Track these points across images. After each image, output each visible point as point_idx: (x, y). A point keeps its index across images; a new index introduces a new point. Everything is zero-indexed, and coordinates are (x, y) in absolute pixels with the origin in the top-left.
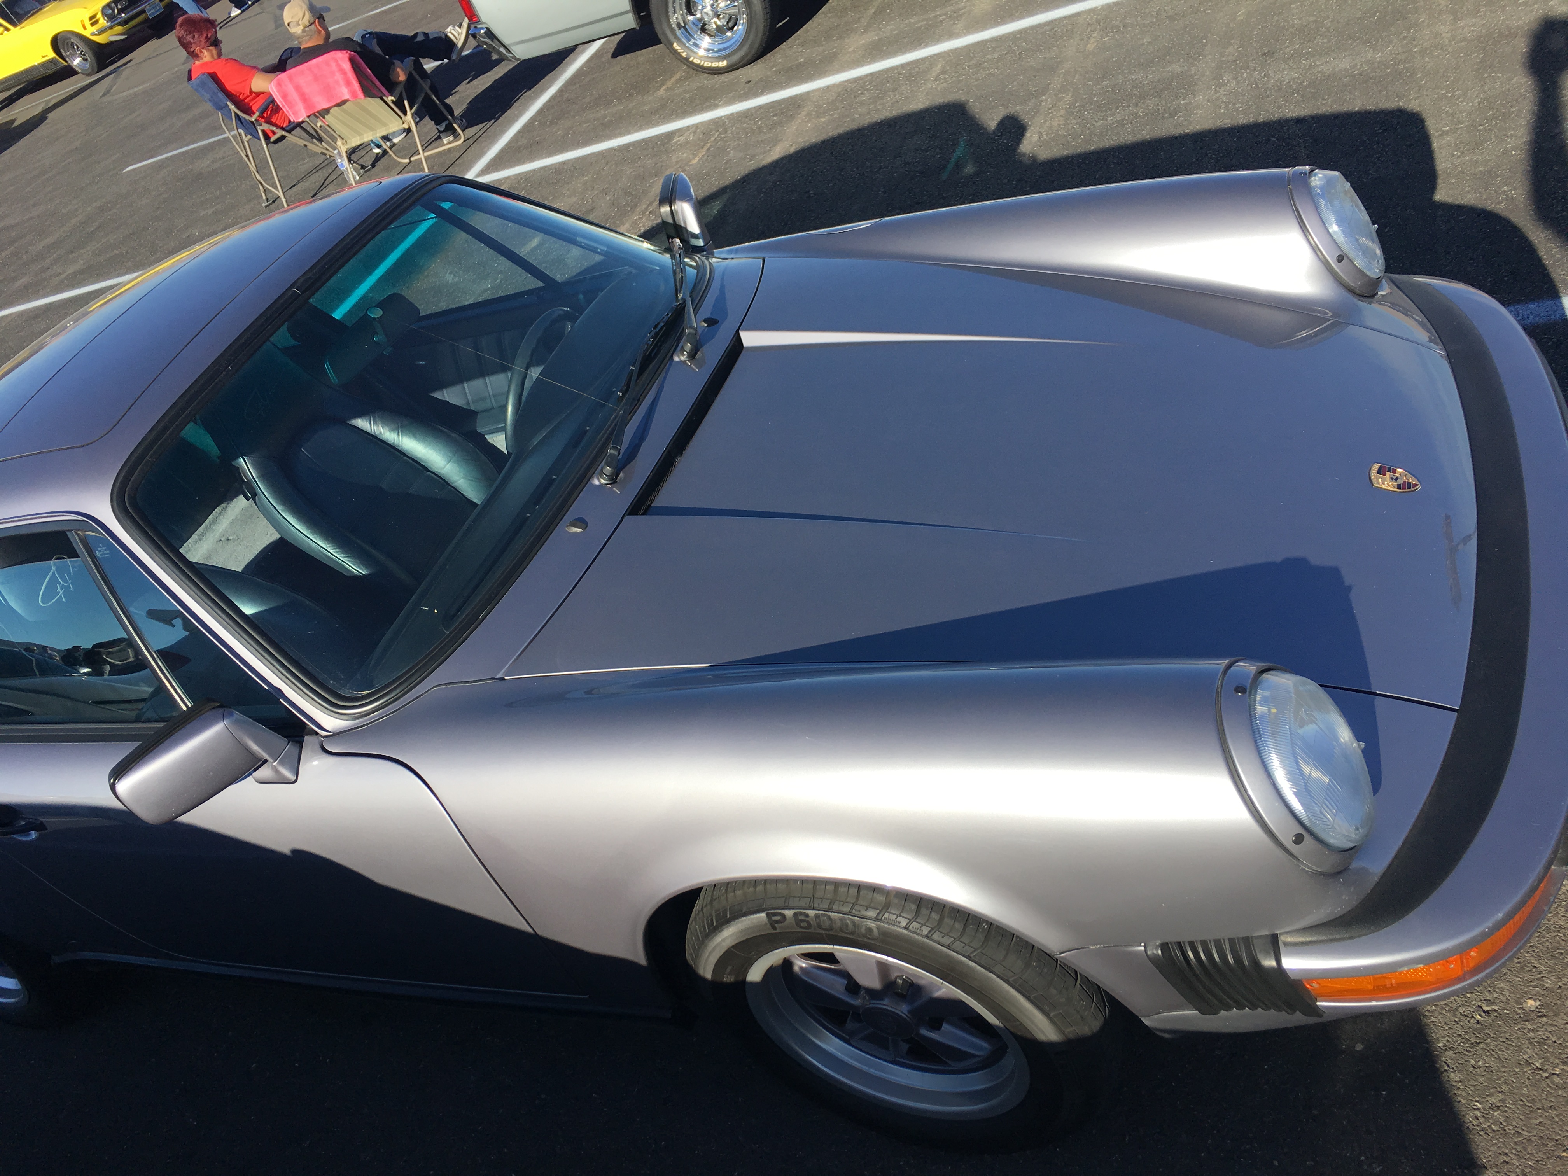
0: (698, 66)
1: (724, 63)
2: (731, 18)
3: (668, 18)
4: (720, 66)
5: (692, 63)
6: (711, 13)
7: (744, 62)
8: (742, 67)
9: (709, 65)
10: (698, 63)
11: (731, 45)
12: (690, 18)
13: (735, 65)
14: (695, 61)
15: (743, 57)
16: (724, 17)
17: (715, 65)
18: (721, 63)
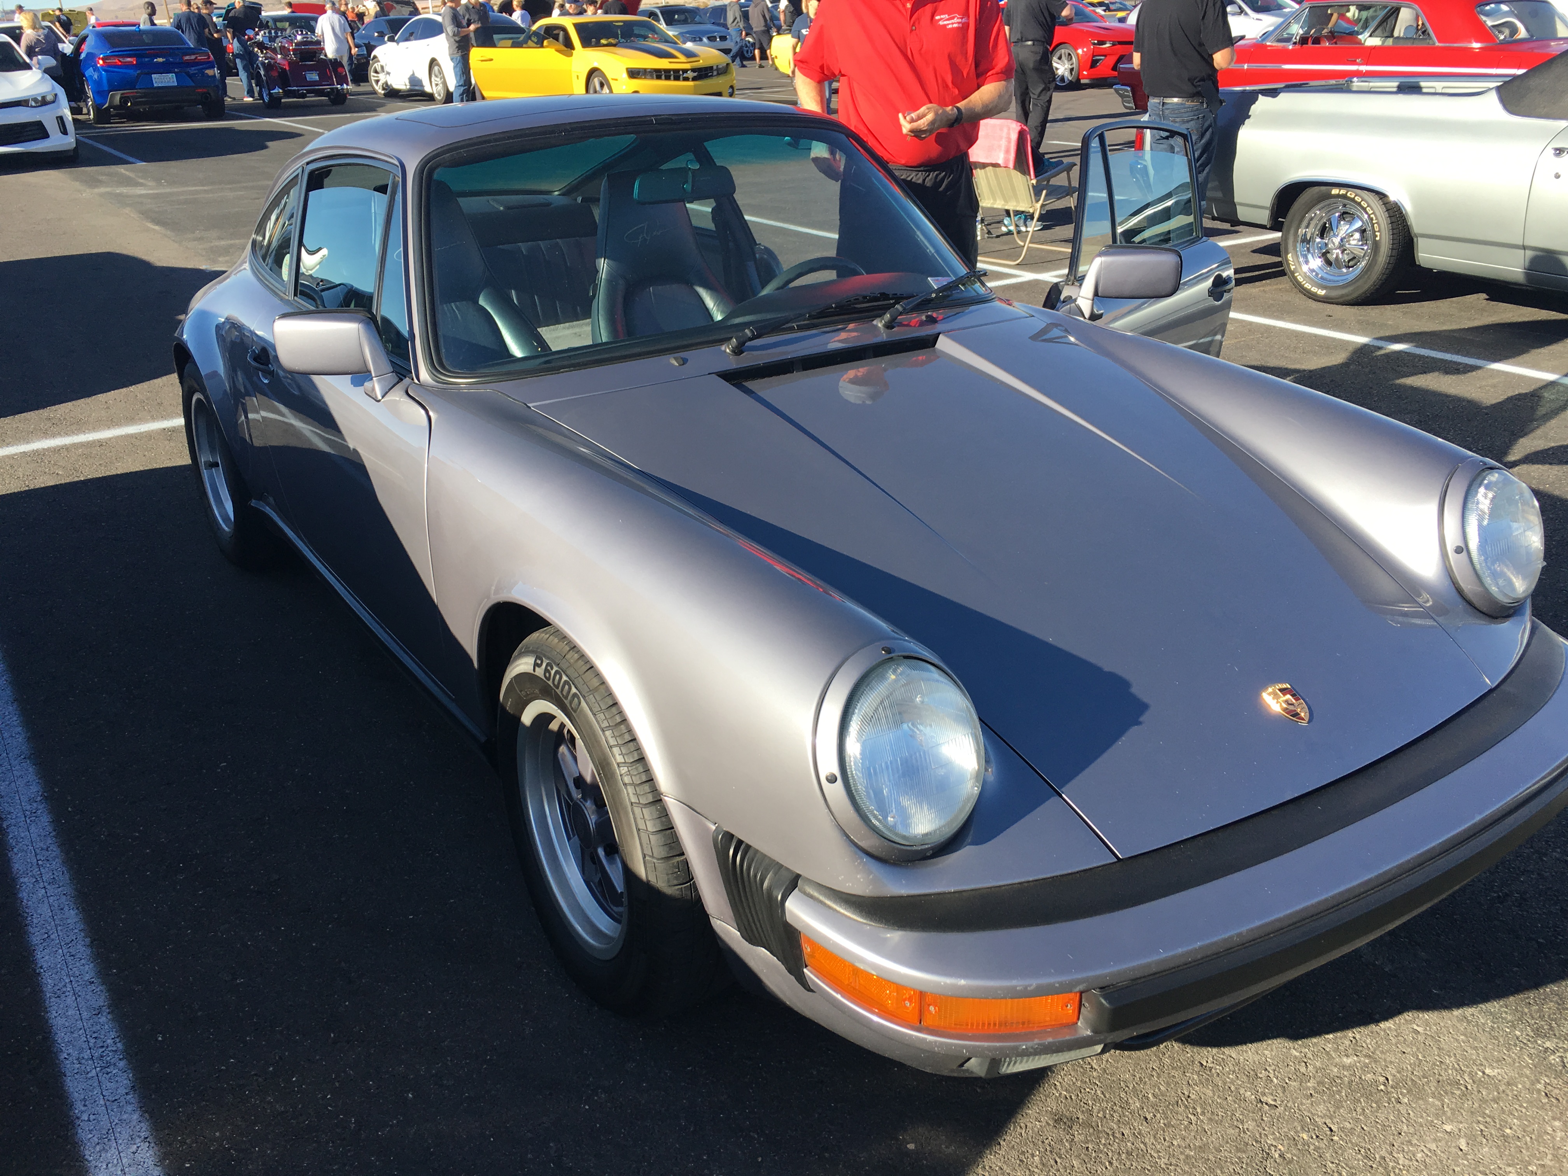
0: (1299, 284)
1: (1322, 292)
2: (1354, 258)
3: (1298, 227)
4: (1318, 293)
5: (1295, 278)
6: (1337, 244)
7: (1341, 300)
8: (1337, 304)
9: (1309, 288)
10: (1301, 281)
11: (1338, 281)
12: (1318, 240)
13: (1332, 299)
14: (1298, 278)
15: (1342, 296)
16: (1348, 254)
17: (1314, 289)
18: (1320, 290)
